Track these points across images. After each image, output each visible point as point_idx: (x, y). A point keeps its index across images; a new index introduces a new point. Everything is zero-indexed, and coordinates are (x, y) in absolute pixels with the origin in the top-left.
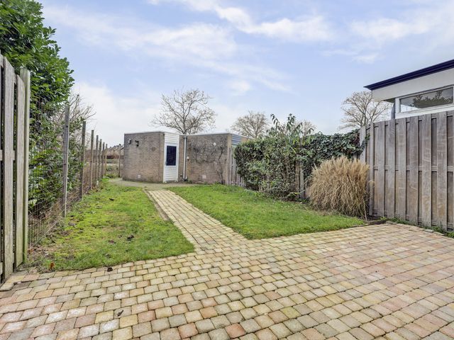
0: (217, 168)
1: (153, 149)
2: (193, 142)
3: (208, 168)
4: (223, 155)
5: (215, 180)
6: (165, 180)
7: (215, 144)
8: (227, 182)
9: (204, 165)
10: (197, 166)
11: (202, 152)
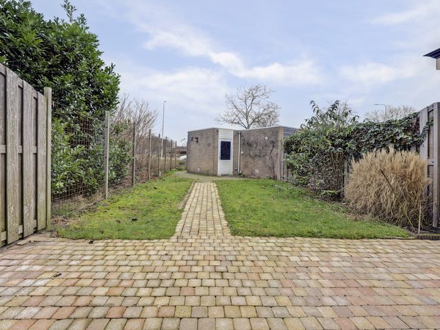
0: (269, 162)
1: (209, 145)
2: (246, 137)
3: (260, 162)
4: (274, 149)
5: (267, 175)
6: (219, 173)
7: (266, 138)
8: (279, 177)
9: (256, 159)
10: (250, 160)
11: (254, 146)
